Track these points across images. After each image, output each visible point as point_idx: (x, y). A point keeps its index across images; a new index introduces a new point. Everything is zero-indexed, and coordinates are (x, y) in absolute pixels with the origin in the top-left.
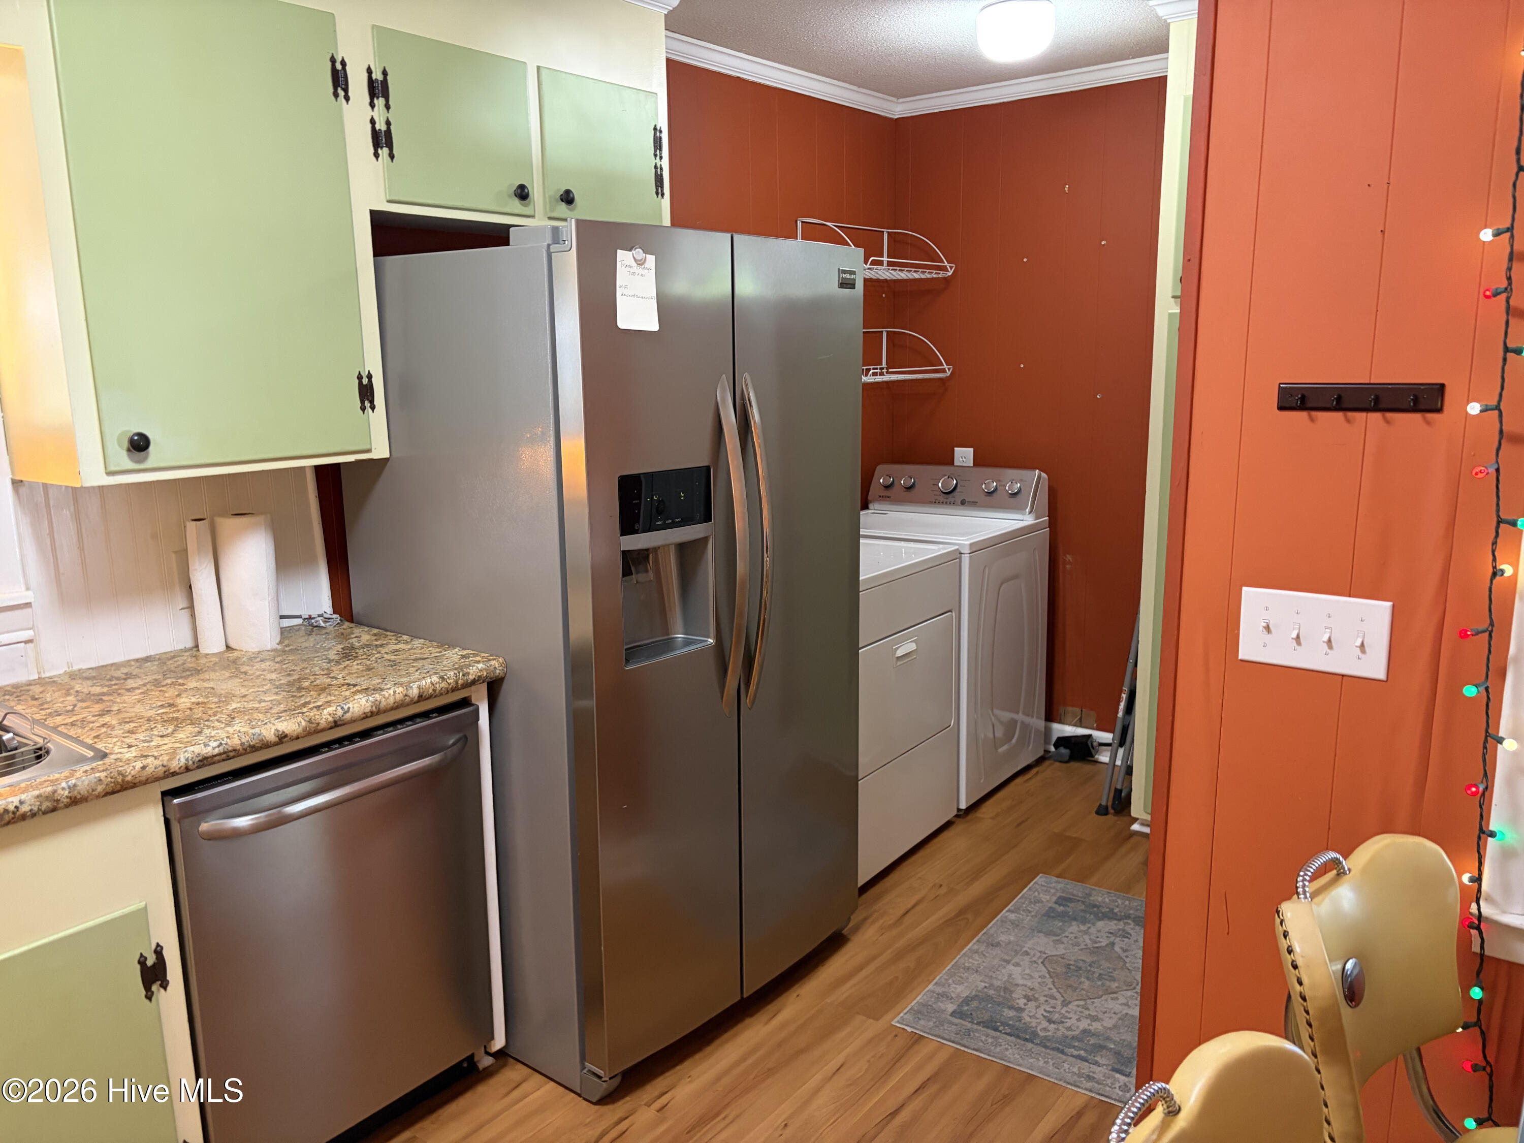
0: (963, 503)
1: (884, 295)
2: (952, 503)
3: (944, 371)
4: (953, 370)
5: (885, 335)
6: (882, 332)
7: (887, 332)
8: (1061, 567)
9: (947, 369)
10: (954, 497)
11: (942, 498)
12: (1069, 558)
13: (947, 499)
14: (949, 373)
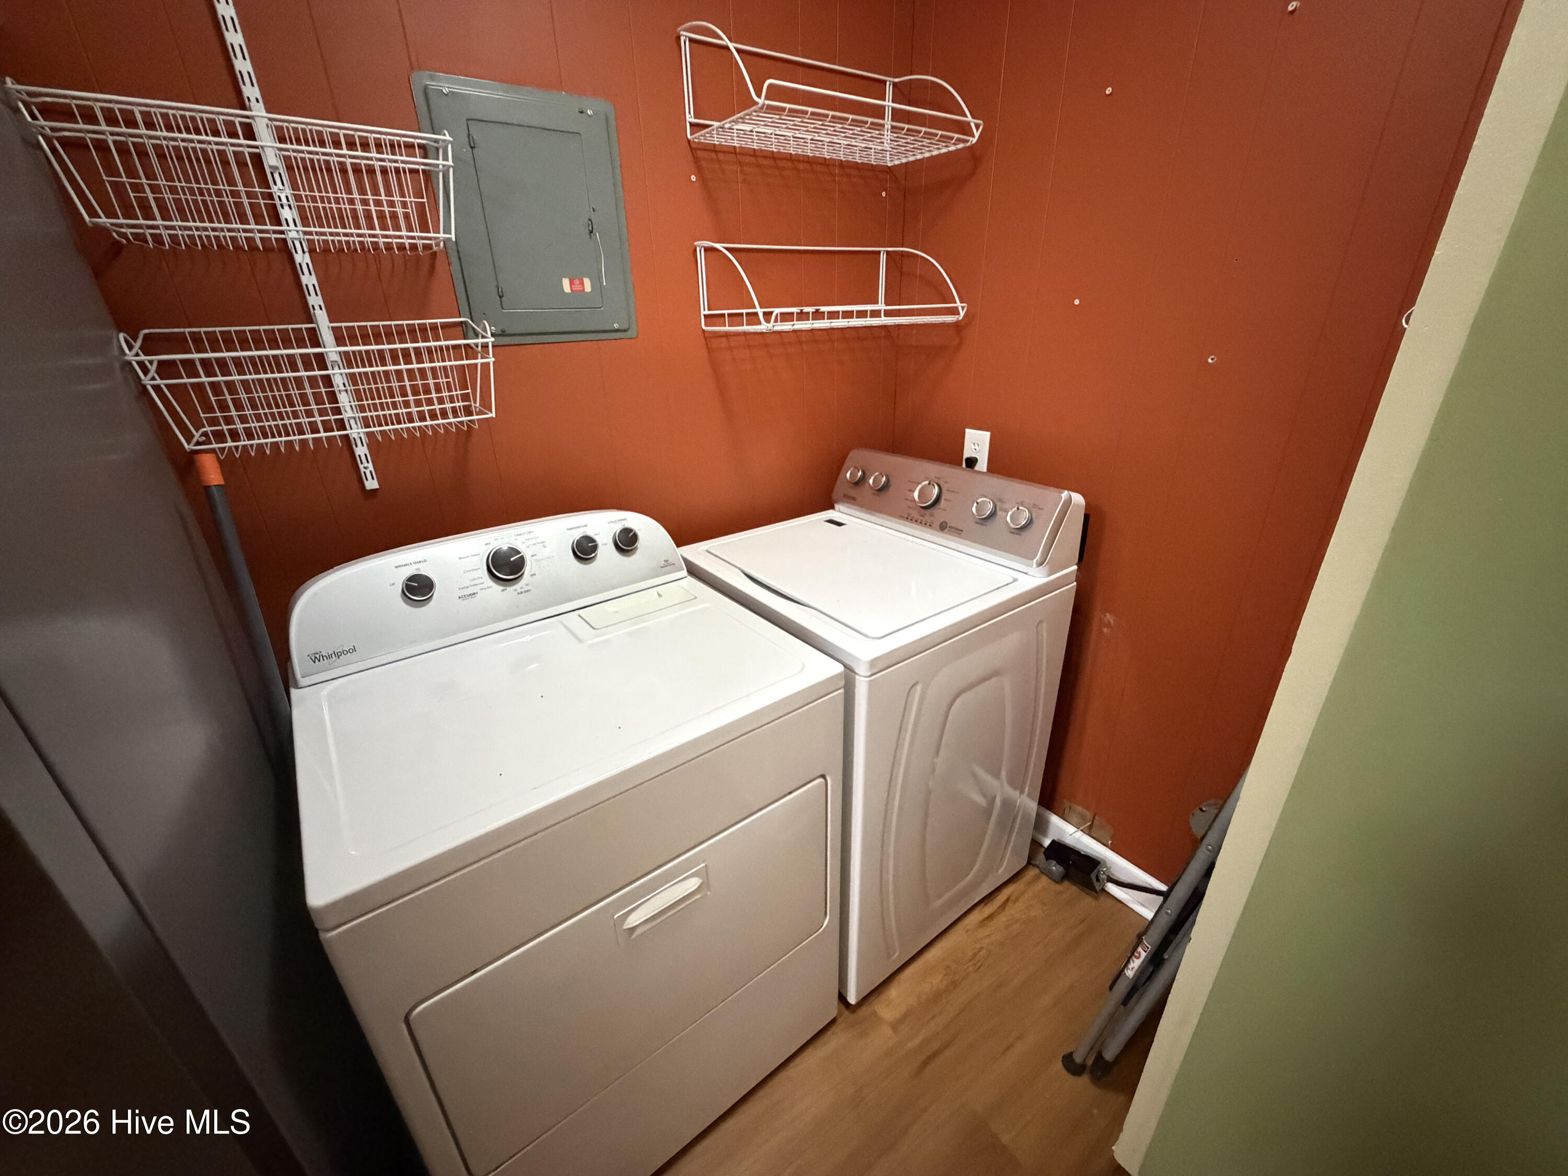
0: (943, 527)
1: (884, 194)
2: (928, 524)
3: (954, 311)
4: (967, 309)
5: (883, 258)
6: (879, 252)
7: (888, 252)
8: (1095, 628)
9: (960, 309)
10: (932, 515)
11: (915, 514)
12: (1109, 617)
13: (922, 516)
14: (962, 313)
